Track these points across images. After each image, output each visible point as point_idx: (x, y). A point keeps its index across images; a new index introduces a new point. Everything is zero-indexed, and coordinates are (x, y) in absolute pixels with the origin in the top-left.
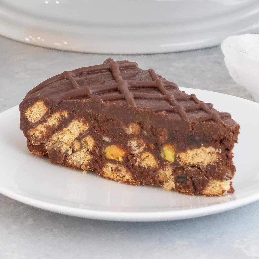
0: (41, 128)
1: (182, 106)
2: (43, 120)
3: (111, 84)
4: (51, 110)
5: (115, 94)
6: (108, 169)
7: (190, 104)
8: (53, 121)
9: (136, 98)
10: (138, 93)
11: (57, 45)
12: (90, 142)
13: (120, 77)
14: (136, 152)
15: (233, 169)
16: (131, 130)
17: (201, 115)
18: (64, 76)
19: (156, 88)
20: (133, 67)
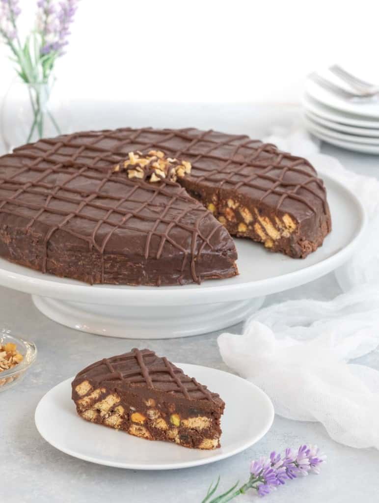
0: (87, 399)
1: (186, 387)
2: (88, 394)
3: (136, 370)
4: (94, 388)
5: (139, 378)
6: (133, 429)
7: (191, 386)
8: (95, 395)
9: (153, 381)
10: (155, 377)
11: (99, 332)
12: (121, 410)
13: (143, 365)
14: (153, 418)
15: (220, 432)
16: (149, 403)
17: (198, 395)
18: (103, 362)
19: (168, 373)
20: (152, 355)
